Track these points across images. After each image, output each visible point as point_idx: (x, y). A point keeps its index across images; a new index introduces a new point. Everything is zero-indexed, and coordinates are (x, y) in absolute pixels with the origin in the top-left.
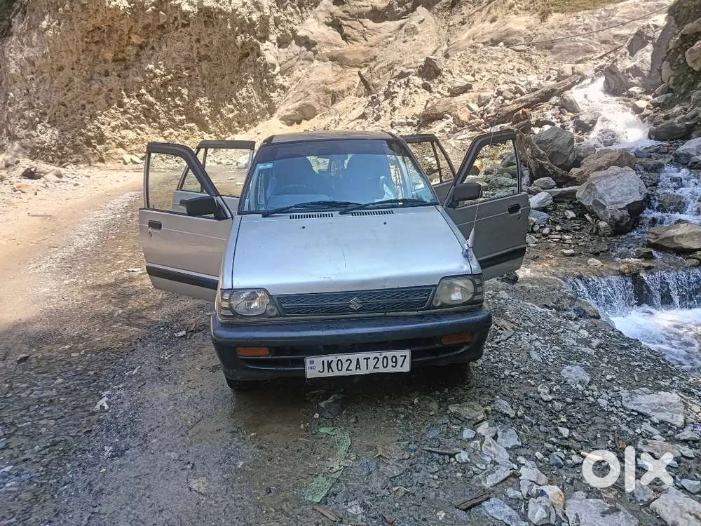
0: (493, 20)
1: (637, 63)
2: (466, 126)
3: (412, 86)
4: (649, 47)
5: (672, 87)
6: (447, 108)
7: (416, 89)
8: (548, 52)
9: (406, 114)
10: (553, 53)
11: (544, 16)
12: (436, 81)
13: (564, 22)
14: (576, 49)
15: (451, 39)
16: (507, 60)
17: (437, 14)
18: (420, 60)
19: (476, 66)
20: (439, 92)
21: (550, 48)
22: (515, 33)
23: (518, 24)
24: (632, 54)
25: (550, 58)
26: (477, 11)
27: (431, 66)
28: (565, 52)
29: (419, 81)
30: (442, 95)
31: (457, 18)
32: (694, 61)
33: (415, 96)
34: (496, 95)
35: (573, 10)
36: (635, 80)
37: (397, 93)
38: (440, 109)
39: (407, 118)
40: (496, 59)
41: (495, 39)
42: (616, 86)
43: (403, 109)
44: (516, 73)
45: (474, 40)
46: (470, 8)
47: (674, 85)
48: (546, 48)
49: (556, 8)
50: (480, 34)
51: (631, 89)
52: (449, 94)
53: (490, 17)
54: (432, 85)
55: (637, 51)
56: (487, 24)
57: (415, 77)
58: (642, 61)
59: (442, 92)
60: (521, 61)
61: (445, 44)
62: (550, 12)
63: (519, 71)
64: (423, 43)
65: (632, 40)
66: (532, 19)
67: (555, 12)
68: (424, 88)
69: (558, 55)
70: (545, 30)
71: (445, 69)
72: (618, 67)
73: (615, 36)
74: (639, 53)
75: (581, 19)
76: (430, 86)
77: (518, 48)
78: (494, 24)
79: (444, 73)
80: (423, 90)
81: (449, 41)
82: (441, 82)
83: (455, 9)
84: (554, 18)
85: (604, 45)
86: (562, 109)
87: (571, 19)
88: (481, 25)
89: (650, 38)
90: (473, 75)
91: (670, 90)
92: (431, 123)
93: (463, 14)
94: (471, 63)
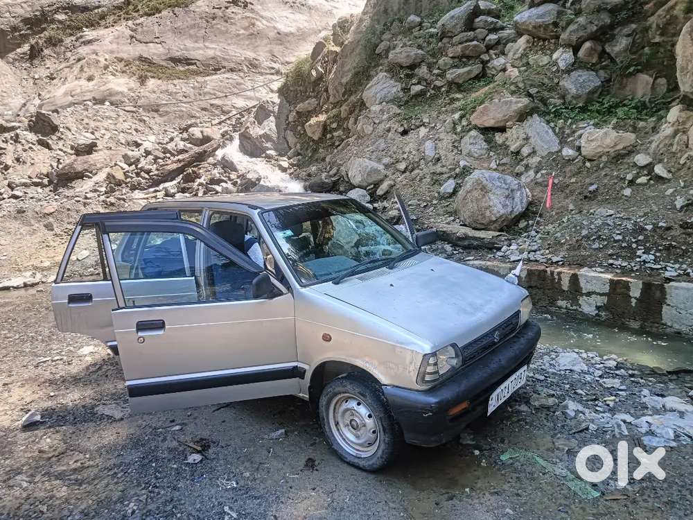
0: (90, 79)
1: (266, 130)
2: (124, 185)
3: (23, 141)
4: (272, 118)
5: (299, 151)
6: (86, 166)
7: (30, 145)
8: (156, 115)
9: (29, 173)
10: (161, 116)
11: (142, 80)
12: (54, 138)
13: (164, 88)
14: (181, 114)
15: (43, 94)
16: (121, 120)
17: (13, 63)
19: (93, 124)
20: (60, 150)
21: (157, 111)
22: (118, 93)
23: (119, 85)
24: (260, 123)
25: (159, 119)
26: (68, 67)
27: (44, 121)
28: (172, 116)
29: (32, 137)
30: (65, 152)
31: (41, 72)
32: (313, 133)
33: (31, 154)
34: (144, 155)
35: (168, 78)
36: (269, 145)
37: (5, 149)
38: (79, 168)
39: (30, 177)
40: (110, 118)
41: (97, 98)
42: (252, 148)
43: (19, 167)
44: (134, 133)
45: (72, 96)
46: (55, 63)
47: (301, 149)
48: (153, 111)
49: (152, 74)
50: (79, 91)
51: (268, 152)
52: (73, 152)
53: (85, 75)
54: (50, 142)
55: (263, 121)
56: (83, 82)
57: (25, 133)
58: (270, 130)
59: (65, 149)
60: (135, 121)
61: (37, 98)
62: (146, 77)
63: (136, 130)
64: (4, 94)
65: (257, 111)
66: (133, 83)
67: (153, 77)
68: (39, 144)
69: (166, 118)
70: (148, 94)
71: (62, 125)
72: (251, 133)
74: (265, 123)
75: (178, 87)
76: (48, 144)
77: (126, 108)
78: (91, 83)
79: (61, 130)
80: (39, 147)
81: (39, 95)
82: (60, 139)
83: (36, 62)
84: (152, 83)
85: (204, 112)
87: (169, 86)
88: (77, 82)
89: (271, 111)
90: (93, 133)
91: (299, 154)
92: (71, 183)
93: (48, 68)
94: (86, 120)
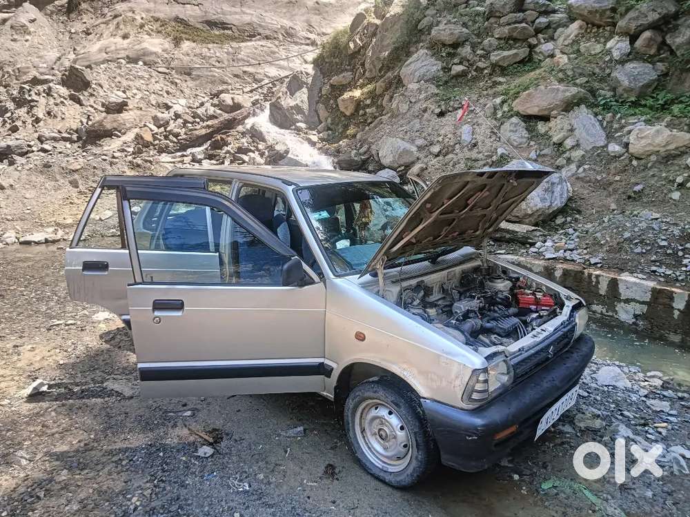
0: (125, 37)
1: (298, 102)
2: (151, 147)
3: (56, 95)
4: (305, 90)
5: (329, 125)
6: (115, 125)
7: (62, 99)
8: (187, 78)
9: (59, 128)
10: (193, 79)
11: (177, 42)
12: (86, 93)
13: (197, 51)
14: (213, 79)
15: (78, 48)
16: (153, 80)
17: (50, 16)
18: (41, 65)
19: (125, 83)
20: (92, 107)
21: (189, 74)
22: (152, 53)
23: (153, 45)
24: (292, 94)
25: (191, 83)
26: (104, 23)
27: (77, 76)
28: (204, 80)
29: (64, 91)
30: (95, 109)
31: (77, 27)
32: (346, 108)
33: (63, 109)
34: (174, 118)
35: (203, 42)
36: (299, 117)
37: (37, 101)
38: (109, 126)
39: (60, 132)
40: (141, 78)
41: (131, 56)
42: (282, 118)
43: (50, 121)
44: (165, 95)
45: (107, 53)
46: (92, 18)
47: (332, 124)
48: (185, 74)
49: (187, 36)
50: (113, 48)
51: (298, 124)
52: (103, 109)
53: (121, 33)
54: (82, 97)
55: (296, 92)
56: (118, 40)
57: (58, 86)
58: (302, 101)
59: (96, 106)
60: (167, 83)
61: (72, 53)
62: (181, 39)
63: (168, 93)
64: (41, 47)
65: (290, 81)
66: (167, 44)
67: (187, 40)
68: (71, 99)
69: (198, 82)
70: (182, 56)
71: (94, 82)
72: (283, 103)
73: (245, 72)
74: (298, 94)
75: (212, 51)
76: (79, 99)
77: (160, 70)
78: (127, 41)
79: (93, 86)
80: (71, 102)
81: (75, 49)
82: (92, 95)
83: (73, 15)
84: (186, 45)
85: (236, 79)
86: (254, 138)
87: (203, 50)
88: (112, 39)
89: (305, 83)
90: (124, 92)
91: (329, 129)
92: (100, 140)
93: (85, 23)
94: (119, 79)
